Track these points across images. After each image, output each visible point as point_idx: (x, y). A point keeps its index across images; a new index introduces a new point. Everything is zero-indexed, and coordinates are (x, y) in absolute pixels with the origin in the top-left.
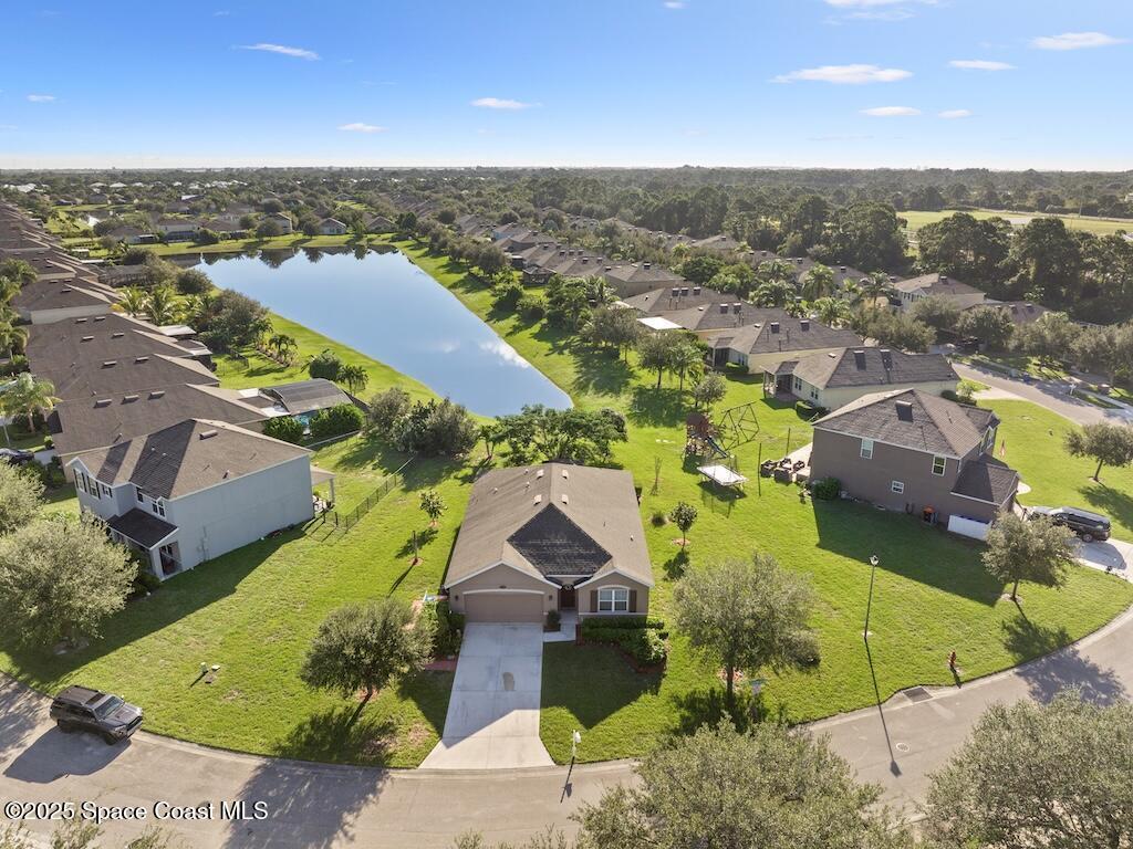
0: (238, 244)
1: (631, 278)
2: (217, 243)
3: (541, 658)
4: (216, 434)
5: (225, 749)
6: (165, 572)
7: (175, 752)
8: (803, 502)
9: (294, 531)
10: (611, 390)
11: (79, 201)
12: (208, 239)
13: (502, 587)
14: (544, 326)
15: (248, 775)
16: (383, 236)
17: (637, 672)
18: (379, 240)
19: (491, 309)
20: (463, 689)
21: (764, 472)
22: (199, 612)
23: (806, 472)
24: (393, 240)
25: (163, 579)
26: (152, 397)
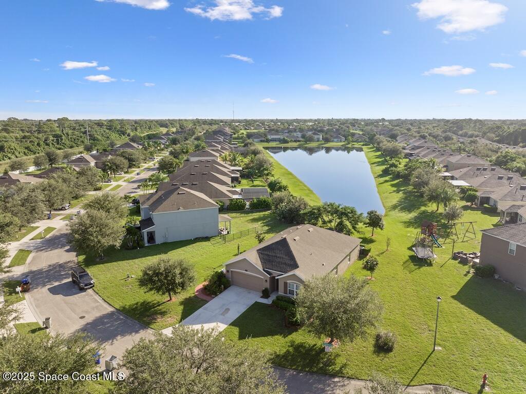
0: (295, 144)
1: (457, 161)
2: (288, 143)
3: (248, 307)
4: (184, 193)
5: (108, 303)
6: (149, 242)
7: (94, 298)
8: (466, 275)
9: (207, 239)
10: (408, 211)
11: (252, 128)
12: (285, 141)
13: (246, 271)
14: (400, 181)
15: (105, 312)
16: (359, 143)
17: (286, 326)
18: (357, 145)
19: (381, 173)
20: (206, 309)
21: (455, 257)
22: (147, 258)
23: (477, 261)
24: (363, 145)
25: (147, 245)
26: (193, 184)
